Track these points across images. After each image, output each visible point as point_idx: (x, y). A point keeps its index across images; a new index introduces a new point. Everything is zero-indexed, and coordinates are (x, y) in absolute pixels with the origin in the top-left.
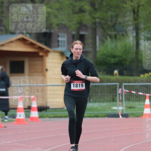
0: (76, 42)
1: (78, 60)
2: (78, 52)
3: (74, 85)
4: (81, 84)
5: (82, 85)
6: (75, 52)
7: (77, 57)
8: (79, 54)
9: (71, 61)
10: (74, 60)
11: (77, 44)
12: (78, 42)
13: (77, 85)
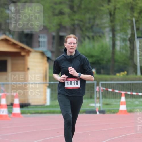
0: (69, 36)
1: (73, 56)
2: (72, 46)
3: (68, 82)
4: (75, 81)
5: (77, 82)
6: (68, 47)
7: (71, 52)
8: (73, 49)
9: (65, 57)
10: (68, 56)
11: (70, 37)
12: (72, 36)
13: (72, 82)
